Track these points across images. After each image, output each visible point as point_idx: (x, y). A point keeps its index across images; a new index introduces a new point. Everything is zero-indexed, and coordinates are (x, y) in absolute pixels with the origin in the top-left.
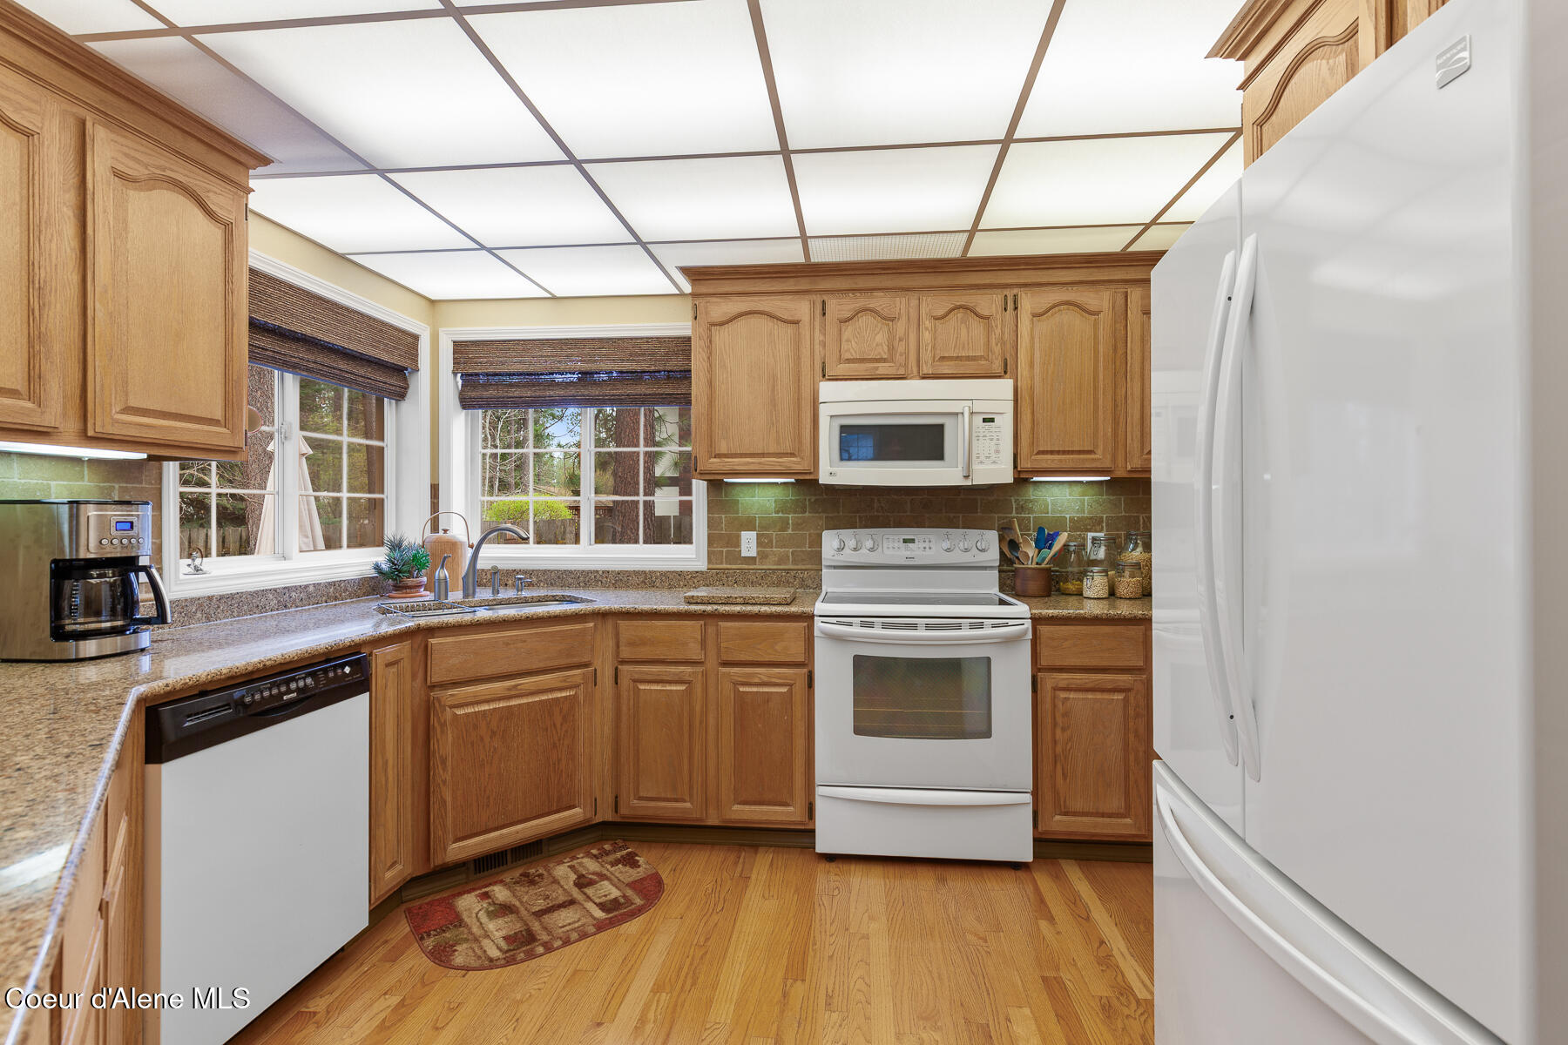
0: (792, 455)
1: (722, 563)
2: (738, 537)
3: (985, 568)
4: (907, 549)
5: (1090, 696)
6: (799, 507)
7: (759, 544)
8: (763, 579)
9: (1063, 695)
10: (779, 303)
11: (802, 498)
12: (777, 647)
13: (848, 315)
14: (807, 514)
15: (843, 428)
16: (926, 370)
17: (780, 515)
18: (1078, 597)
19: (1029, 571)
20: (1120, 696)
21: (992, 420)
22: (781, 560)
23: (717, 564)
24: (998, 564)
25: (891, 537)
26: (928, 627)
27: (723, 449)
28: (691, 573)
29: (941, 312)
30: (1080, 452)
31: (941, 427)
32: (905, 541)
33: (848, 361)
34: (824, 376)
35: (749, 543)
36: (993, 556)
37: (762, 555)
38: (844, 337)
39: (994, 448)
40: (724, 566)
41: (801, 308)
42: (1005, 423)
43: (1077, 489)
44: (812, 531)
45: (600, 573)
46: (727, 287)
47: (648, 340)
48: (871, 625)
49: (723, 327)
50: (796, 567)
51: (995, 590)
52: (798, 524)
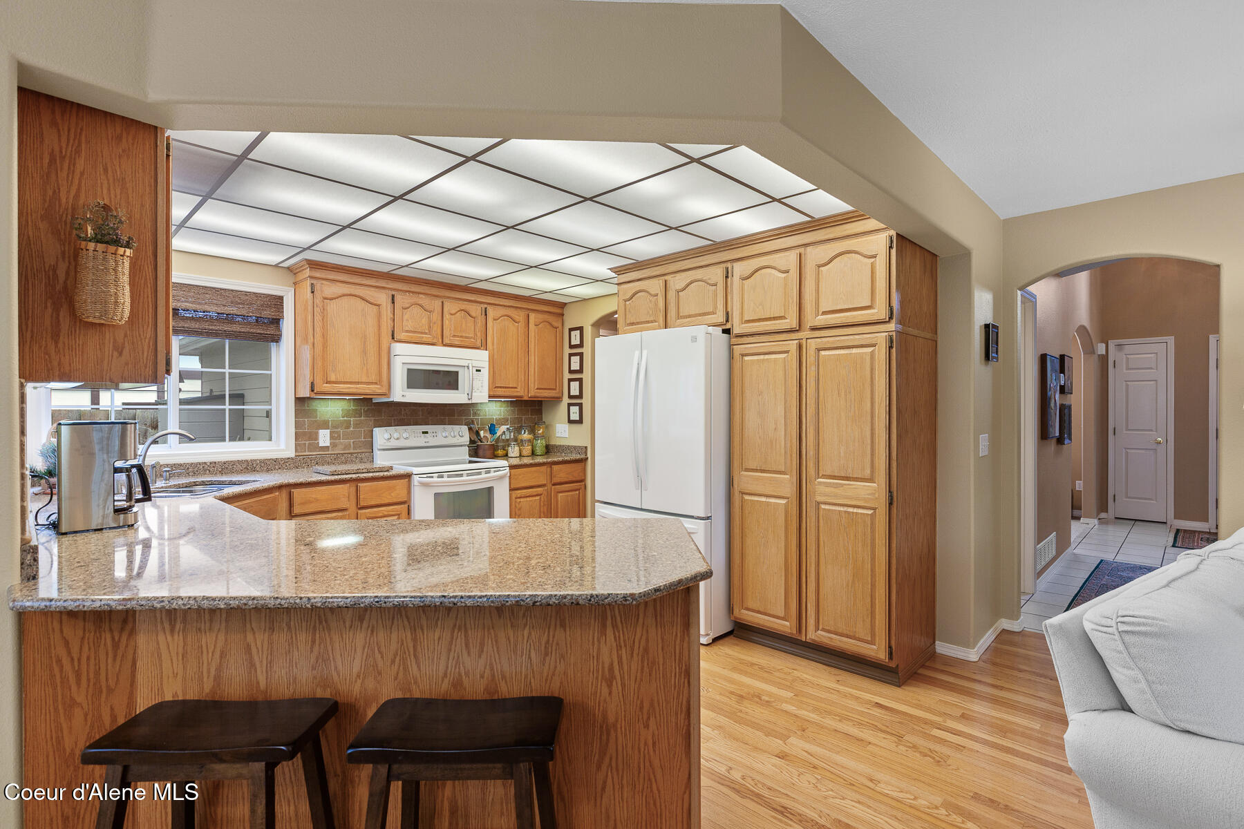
0: (376, 383)
1: (305, 451)
2: (317, 434)
3: (461, 446)
4: (425, 437)
5: (528, 499)
6: (357, 413)
7: (332, 437)
8: (336, 459)
9: (519, 500)
10: (368, 292)
11: (359, 408)
12: (392, 494)
13: (407, 306)
14: (363, 418)
15: (409, 370)
16: (446, 341)
17: (345, 418)
18: (505, 458)
19: (487, 446)
20: (538, 498)
21: (480, 371)
22: (347, 447)
23: (301, 452)
24: (468, 443)
25: (416, 431)
26: (468, 475)
27: (333, 378)
28: (284, 459)
29: (453, 312)
30: (512, 388)
31: (457, 372)
32: (423, 433)
33: (407, 331)
34: (393, 338)
35: (324, 438)
36: (466, 439)
37: (334, 445)
38: (406, 317)
39: (480, 385)
40: (307, 453)
41: (383, 298)
42: (485, 372)
43: (499, 404)
44: (366, 429)
45: (208, 464)
46: (332, 276)
47: (246, 293)
48: (442, 477)
49: (332, 301)
50: (356, 451)
51: (467, 457)
52: (357, 424)
